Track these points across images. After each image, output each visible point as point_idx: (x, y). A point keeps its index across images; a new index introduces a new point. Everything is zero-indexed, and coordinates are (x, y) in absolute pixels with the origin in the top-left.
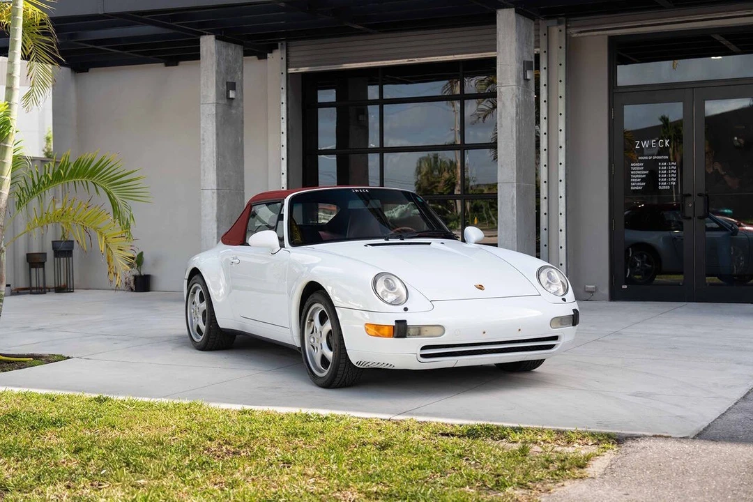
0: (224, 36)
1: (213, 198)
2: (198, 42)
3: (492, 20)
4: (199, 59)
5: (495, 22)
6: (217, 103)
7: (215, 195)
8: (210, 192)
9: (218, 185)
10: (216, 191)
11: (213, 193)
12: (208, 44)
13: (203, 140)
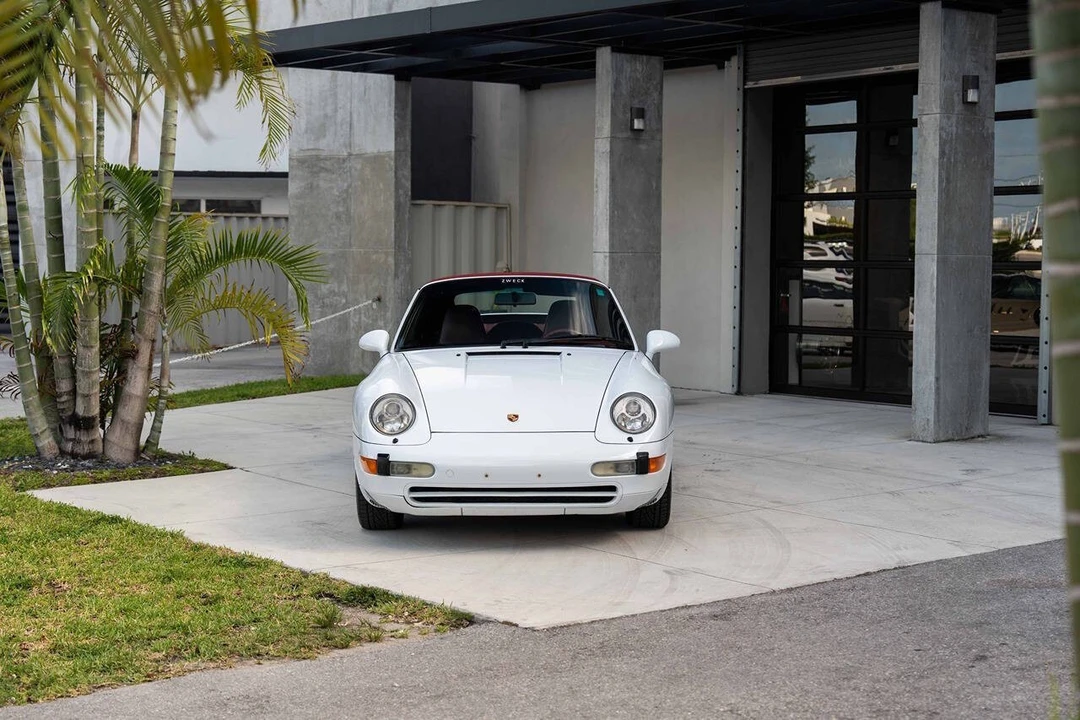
0: (625, 45)
1: (605, 263)
2: (593, 56)
3: (914, 19)
4: (595, 77)
5: (917, 21)
6: (612, 137)
7: (607, 260)
8: (602, 255)
9: (612, 246)
10: (608, 254)
11: (606, 257)
12: (604, 57)
13: (597, 186)
